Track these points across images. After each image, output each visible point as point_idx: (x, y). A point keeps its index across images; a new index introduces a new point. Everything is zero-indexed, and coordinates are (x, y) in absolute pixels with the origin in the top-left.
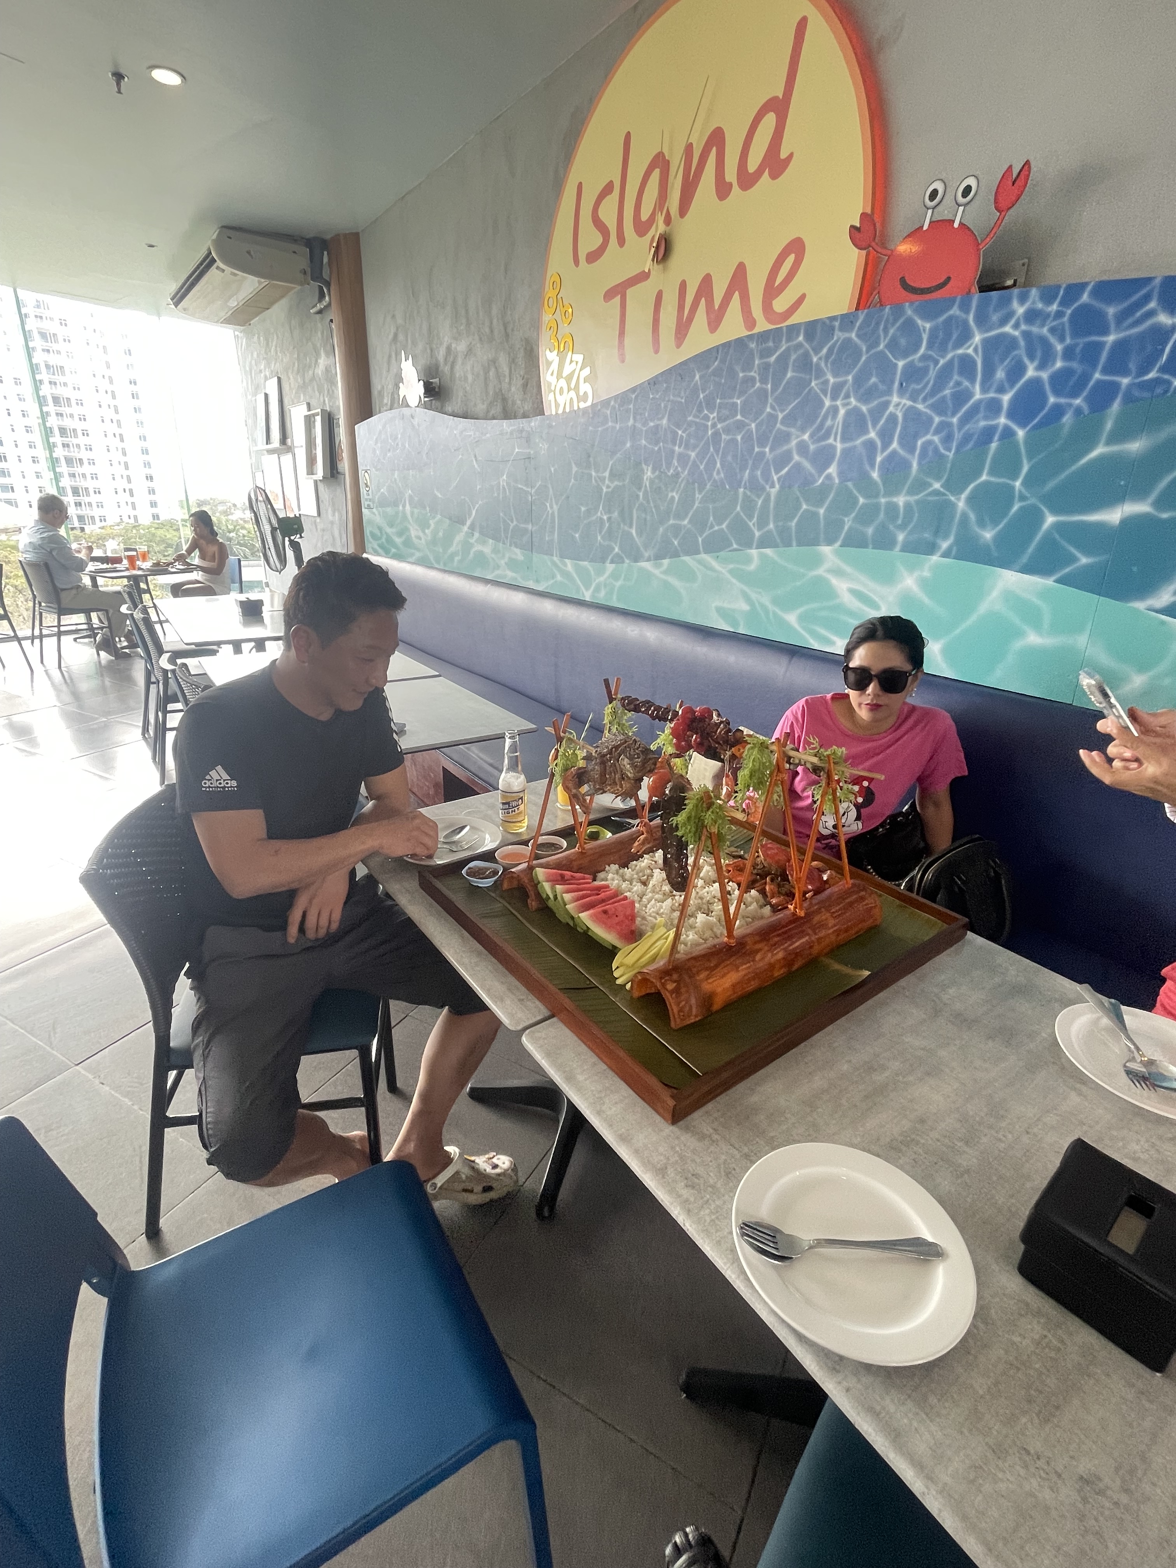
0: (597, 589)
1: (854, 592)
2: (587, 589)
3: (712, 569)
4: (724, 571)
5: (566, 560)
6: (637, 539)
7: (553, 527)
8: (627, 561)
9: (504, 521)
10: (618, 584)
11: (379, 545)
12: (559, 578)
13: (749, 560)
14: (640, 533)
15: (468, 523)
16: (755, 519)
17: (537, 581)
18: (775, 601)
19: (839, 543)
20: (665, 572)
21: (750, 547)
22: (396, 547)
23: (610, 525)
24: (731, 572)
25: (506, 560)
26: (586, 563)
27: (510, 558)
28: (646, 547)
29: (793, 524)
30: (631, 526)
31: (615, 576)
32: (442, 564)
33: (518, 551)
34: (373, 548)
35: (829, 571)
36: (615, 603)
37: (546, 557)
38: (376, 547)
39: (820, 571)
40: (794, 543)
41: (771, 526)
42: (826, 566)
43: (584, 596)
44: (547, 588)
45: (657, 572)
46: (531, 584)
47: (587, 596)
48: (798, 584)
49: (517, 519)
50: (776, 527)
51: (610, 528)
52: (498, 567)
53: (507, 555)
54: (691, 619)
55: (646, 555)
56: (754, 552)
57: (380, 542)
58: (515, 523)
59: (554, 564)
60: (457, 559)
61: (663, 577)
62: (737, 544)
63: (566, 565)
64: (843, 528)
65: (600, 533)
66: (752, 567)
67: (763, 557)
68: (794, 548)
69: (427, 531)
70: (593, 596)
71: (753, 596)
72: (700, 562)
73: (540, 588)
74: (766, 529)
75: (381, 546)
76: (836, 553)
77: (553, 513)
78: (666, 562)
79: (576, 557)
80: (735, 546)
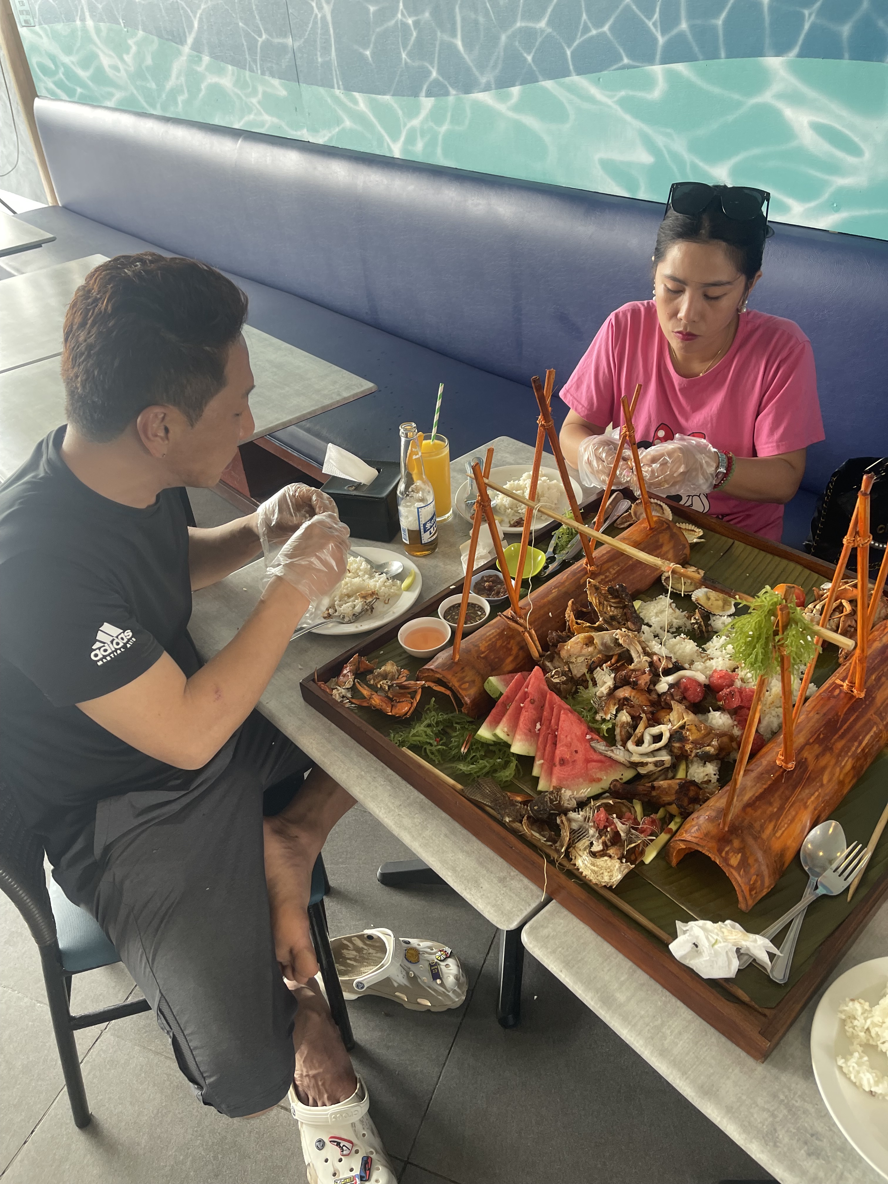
0: (411, 139)
1: (819, 129)
2: (395, 139)
3: (591, 99)
4: (609, 102)
5: (357, 95)
6: (466, 56)
7: (327, 41)
8: (453, 92)
9: (247, 34)
10: (444, 129)
11: (56, 83)
12: (348, 123)
13: (649, 83)
14: (469, 45)
15: (190, 40)
16: (656, 16)
17: (314, 130)
18: (694, 147)
19: (796, 50)
20: (516, 108)
21: (651, 61)
22: (83, 85)
23: (419, 33)
24: (623, 103)
25: (260, 96)
26: (387, 98)
27: (265, 93)
28: (482, 68)
29: (719, 22)
30: (454, 35)
31: (436, 116)
32: (158, 106)
33: (276, 82)
34: (47, 89)
35: (780, 96)
36: (441, 160)
37: (321, 90)
38: (51, 86)
39: (767, 97)
40: (723, 54)
41: (684, 26)
42: (776, 87)
43: (390, 150)
44: (331, 139)
45: (501, 108)
46: (305, 135)
47: (397, 151)
48: (730, 118)
49: (266, 30)
50: (692, 27)
51: (419, 40)
52: (247, 109)
53: (260, 89)
54: (563, 181)
55: (483, 80)
56: (658, 70)
57: (56, 78)
58: (264, 36)
59: (336, 99)
60: (181, 99)
61: (511, 114)
62: (631, 56)
63: (356, 102)
64: (802, 26)
65: (405, 48)
66: (656, 94)
67: (672, 77)
68: (723, 62)
69: (126, 57)
70: (404, 150)
71: (660, 140)
72: (572, 89)
73: (320, 139)
74: (674, 32)
75: (59, 84)
76: (792, 68)
77: (324, 18)
78: (516, 90)
79: (369, 89)
80: (626, 61)
